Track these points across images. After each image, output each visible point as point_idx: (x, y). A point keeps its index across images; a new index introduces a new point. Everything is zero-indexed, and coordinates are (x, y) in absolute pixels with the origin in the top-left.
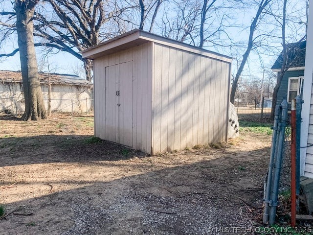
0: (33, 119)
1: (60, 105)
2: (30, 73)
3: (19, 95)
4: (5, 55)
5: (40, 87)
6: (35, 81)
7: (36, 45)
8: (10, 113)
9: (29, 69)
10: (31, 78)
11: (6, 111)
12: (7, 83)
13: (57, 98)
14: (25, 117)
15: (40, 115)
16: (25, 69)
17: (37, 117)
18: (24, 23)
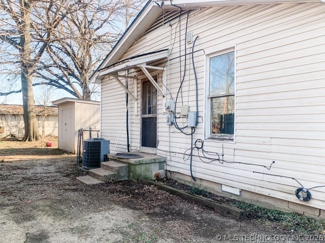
0: (30, 140)
1: (53, 131)
2: (29, 109)
3: (22, 124)
4: (14, 92)
5: (36, 118)
6: (32, 114)
7: (33, 85)
8: (14, 137)
9: (28, 107)
10: (29, 112)
11: (12, 135)
12: (14, 115)
13: (52, 126)
14: (24, 139)
15: (35, 137)
16: (26, 106)
17: (32, 139)
18: (26, 76)
